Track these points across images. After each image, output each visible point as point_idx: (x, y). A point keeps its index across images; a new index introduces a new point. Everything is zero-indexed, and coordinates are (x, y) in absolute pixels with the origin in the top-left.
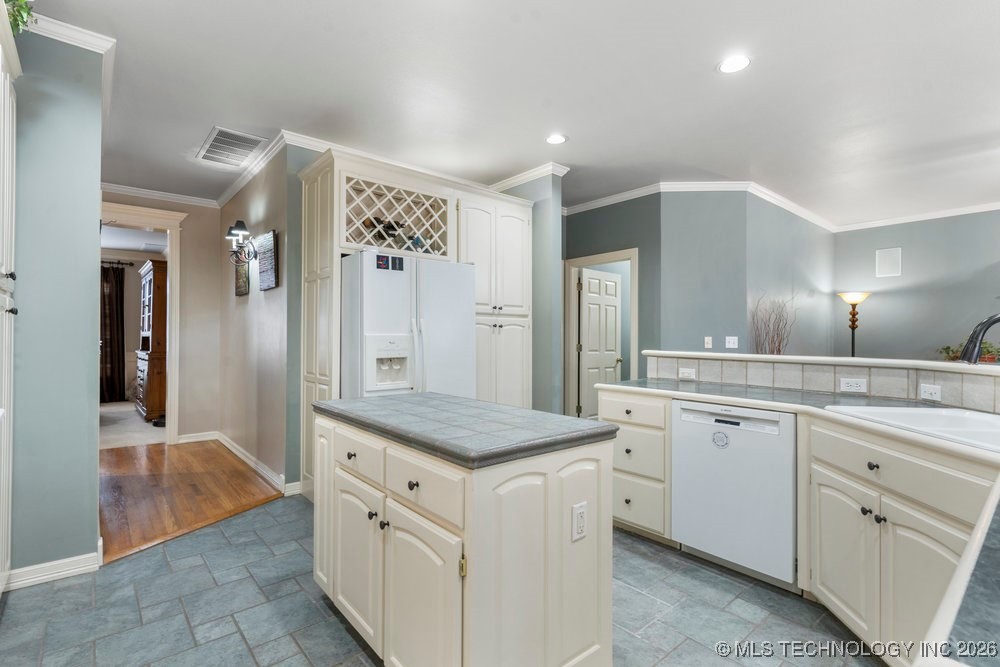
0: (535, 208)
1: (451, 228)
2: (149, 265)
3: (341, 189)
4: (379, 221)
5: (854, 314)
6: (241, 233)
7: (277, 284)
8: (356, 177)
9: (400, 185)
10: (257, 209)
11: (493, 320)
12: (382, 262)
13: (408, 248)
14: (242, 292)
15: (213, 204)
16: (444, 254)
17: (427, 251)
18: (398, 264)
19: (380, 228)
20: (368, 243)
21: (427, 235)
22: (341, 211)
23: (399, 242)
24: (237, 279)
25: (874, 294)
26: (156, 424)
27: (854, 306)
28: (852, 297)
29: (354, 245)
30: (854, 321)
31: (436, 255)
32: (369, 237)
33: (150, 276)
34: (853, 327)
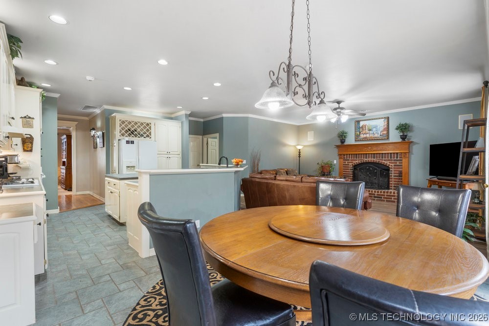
0: (182, 123)
1: (152, 131)
2: (65, 136)
3: (118, 123)
4: (129, 130)
5: (300, 152)
6: (94, 131)
7: (104, 146)
8: (122, 120)
9: (136, 120)
10: (99, 124)
11: (167, 156)
12: (128, 142)
13: (139, 137)
14: (95, 147)
15: (87, 118)
16: (150, 138)
17: (145, 137)
18: (132, 142)
19: (130, 132)
20: (127, 136)
21: (145, 133)
22: (118, 128)
23: (136, 136)
24: (94, 144)
25: (305, 146)
26: (69, 190)
27: (300, 150)
28: (299, 147)
29: (122, 137)
30: (300, 154)
31: (148, 138)
32: (126, 135)
33: (65, 140)
34: (299, 157)
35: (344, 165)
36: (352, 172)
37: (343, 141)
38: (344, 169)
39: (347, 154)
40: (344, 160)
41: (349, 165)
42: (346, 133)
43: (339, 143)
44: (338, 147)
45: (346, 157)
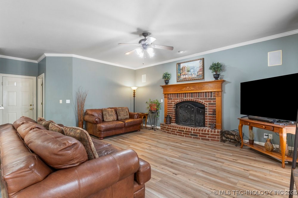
5: (134, 93)
25: (138, 88)
27: (134, 91)
28: (134, 88)
30: (134, 95)
34: (134, 97)
35: (168, 103)
36: (174, 110)
37: (167, 82)
38: (168, 107)
39: (170, 94)
40: (168, 99)
41: (172, 103)
42: (169, 75)
43: (164, 84)
44: (163, 87)
45: (169, 96)
